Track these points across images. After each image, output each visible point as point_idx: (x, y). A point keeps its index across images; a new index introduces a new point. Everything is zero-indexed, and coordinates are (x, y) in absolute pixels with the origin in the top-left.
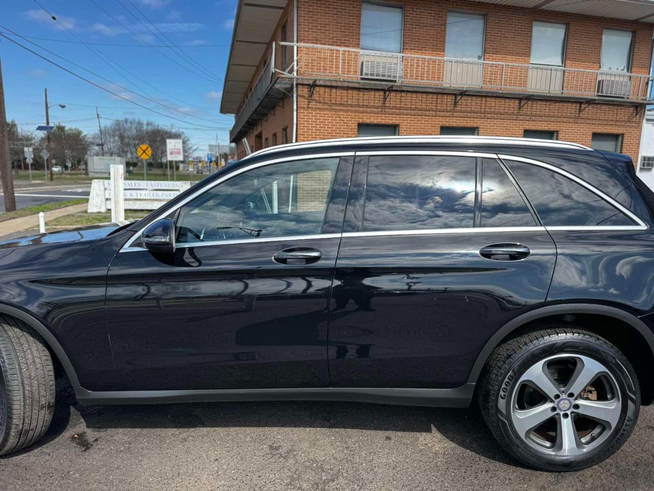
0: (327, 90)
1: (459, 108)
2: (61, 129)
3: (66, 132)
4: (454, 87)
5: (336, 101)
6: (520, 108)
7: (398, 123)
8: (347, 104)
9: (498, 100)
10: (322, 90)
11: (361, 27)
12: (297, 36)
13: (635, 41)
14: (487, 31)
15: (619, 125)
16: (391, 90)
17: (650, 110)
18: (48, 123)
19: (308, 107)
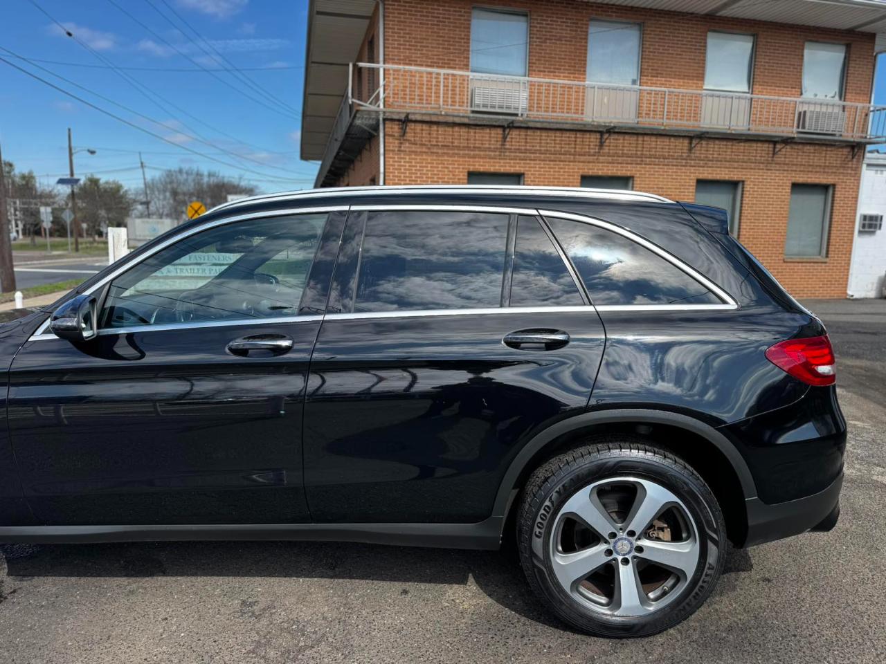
0: (425, 127)
1: (607, 151)
2: (94, 182)
3: (101, 187)
4: (597, 122)
5: (437, 142)
6: (690, 149)
7: (522, 172)
8: (453, 146)
9: (660, 140)
10: (419, 127)
11: (471, 41)
12: (384, 55)
13: (849, 57)
14: (644, 46)
15: (828, 172)
16: (511, 126)
17: (871, 152)
18: (72, 174)
19: (399, 151)
